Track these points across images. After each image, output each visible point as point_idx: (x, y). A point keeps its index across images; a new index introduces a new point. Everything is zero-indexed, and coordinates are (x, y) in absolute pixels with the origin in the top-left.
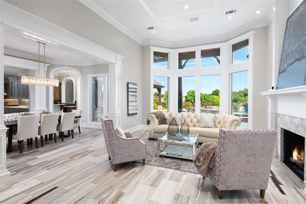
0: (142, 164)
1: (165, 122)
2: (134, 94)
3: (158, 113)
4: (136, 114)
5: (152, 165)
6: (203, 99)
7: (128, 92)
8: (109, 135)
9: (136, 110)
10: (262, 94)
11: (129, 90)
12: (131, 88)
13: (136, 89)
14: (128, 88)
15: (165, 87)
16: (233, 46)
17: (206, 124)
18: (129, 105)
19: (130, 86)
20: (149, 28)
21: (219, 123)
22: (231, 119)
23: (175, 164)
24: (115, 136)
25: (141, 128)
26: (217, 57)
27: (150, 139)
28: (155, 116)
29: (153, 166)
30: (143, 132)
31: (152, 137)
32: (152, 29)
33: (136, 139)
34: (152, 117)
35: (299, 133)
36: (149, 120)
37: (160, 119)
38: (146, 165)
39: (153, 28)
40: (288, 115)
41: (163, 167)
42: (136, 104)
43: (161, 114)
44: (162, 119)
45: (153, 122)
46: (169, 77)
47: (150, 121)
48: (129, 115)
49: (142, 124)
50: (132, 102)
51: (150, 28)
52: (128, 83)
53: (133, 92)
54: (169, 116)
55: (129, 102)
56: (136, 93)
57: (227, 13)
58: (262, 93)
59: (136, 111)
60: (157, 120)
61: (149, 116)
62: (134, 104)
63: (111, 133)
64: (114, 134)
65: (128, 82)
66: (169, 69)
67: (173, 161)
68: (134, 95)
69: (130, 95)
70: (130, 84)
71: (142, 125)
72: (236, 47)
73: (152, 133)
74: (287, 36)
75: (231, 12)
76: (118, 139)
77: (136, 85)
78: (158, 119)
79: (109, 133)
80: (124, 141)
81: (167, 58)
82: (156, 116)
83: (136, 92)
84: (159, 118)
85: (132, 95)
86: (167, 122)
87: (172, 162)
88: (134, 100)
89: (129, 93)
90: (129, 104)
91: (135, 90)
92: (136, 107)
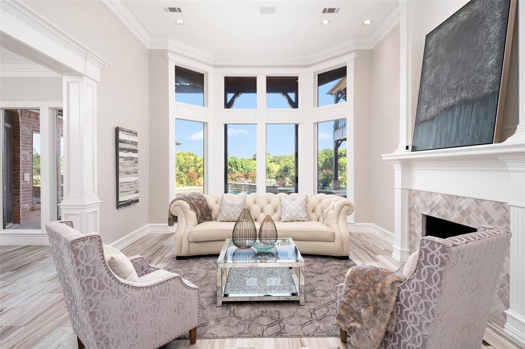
0: (189, 341)
1: (210, 216)
2: (130, 154)
3: (195, 197)
4: (137, 201)
5: (215, 337)
6: (241, 166)
7: (117, 150)
8: (89, 287)
9: (137, 192)
10: (384, 159)
11: (121, 145)
12: (123, 142)
13: (136, 144)
14: (117, 141)
15: (180, 144)
16: (319, 75)
17: (294, 215)
18: (120, 182)
19: (122, 136)
20: (169, 9)
21: (313, 211)
22: (338, 202)
23: (265, 321)
24: (110, 285)
25: (147, 232)
26: (289, 94)
27: (179, 258)
28: (187, 206)
29: (218, 341)
30: (154, 242)
31: (184, 253)
32: (178, 13)
33: (174, 278)
34: (182, 208)
35: (470, 223)
36: (176, 215)
37: (200, 210)
38: (198, 341)
39: (180, 10)
40: (441, 194)
41: (244, 337)
42: (137, 178)
43: (200, 200)
44: (203, 210)
45: (184, 219)
46: (207, 123)
47: (177, 217)
48: (119, 205)
49: (150, 223)
50: (128, 173)
51: (172, 10)
52: (117, 130)
53: (128, 150)
54: (217, 203)
55: (120, 175)
56: (137, 152)
57: (324, 11)
58: (384, 157)
59: (137, 195)
60: (193, 214)
61: (175, 206)
62: (131, 179)
63: (94, 278)
64: (106, 279)
65: (118, 128)
66: (207, 107)
67: (258, 310)
68: (132, 159)
69: (121, 157)
70: (122, 131)
71: (149, 225)
72: (323, 78)
73: (185, 243)
74: (428, 61)
75: (332, 10)
76: (119, 293)
77: (136, 134)
78: (196, 210)
79: (88, 281)
80: (139, 293)
81: (201, 87)
82: (191, 204)
83: (135, 151)
84: (198, 210)
85: (126, 159)
86: (213, 216)
87: (257, 317)
88: (130, 169)
89: (121, 154)
90: (121, 180)
91: (134, 147)
92: (136, 185)
